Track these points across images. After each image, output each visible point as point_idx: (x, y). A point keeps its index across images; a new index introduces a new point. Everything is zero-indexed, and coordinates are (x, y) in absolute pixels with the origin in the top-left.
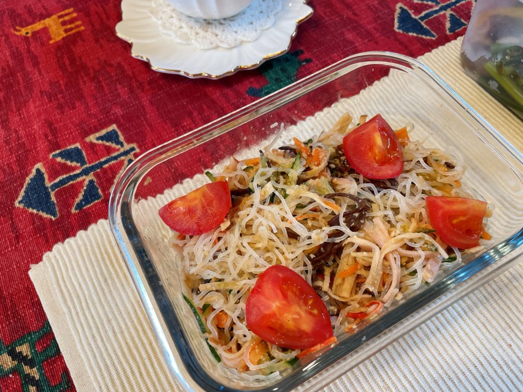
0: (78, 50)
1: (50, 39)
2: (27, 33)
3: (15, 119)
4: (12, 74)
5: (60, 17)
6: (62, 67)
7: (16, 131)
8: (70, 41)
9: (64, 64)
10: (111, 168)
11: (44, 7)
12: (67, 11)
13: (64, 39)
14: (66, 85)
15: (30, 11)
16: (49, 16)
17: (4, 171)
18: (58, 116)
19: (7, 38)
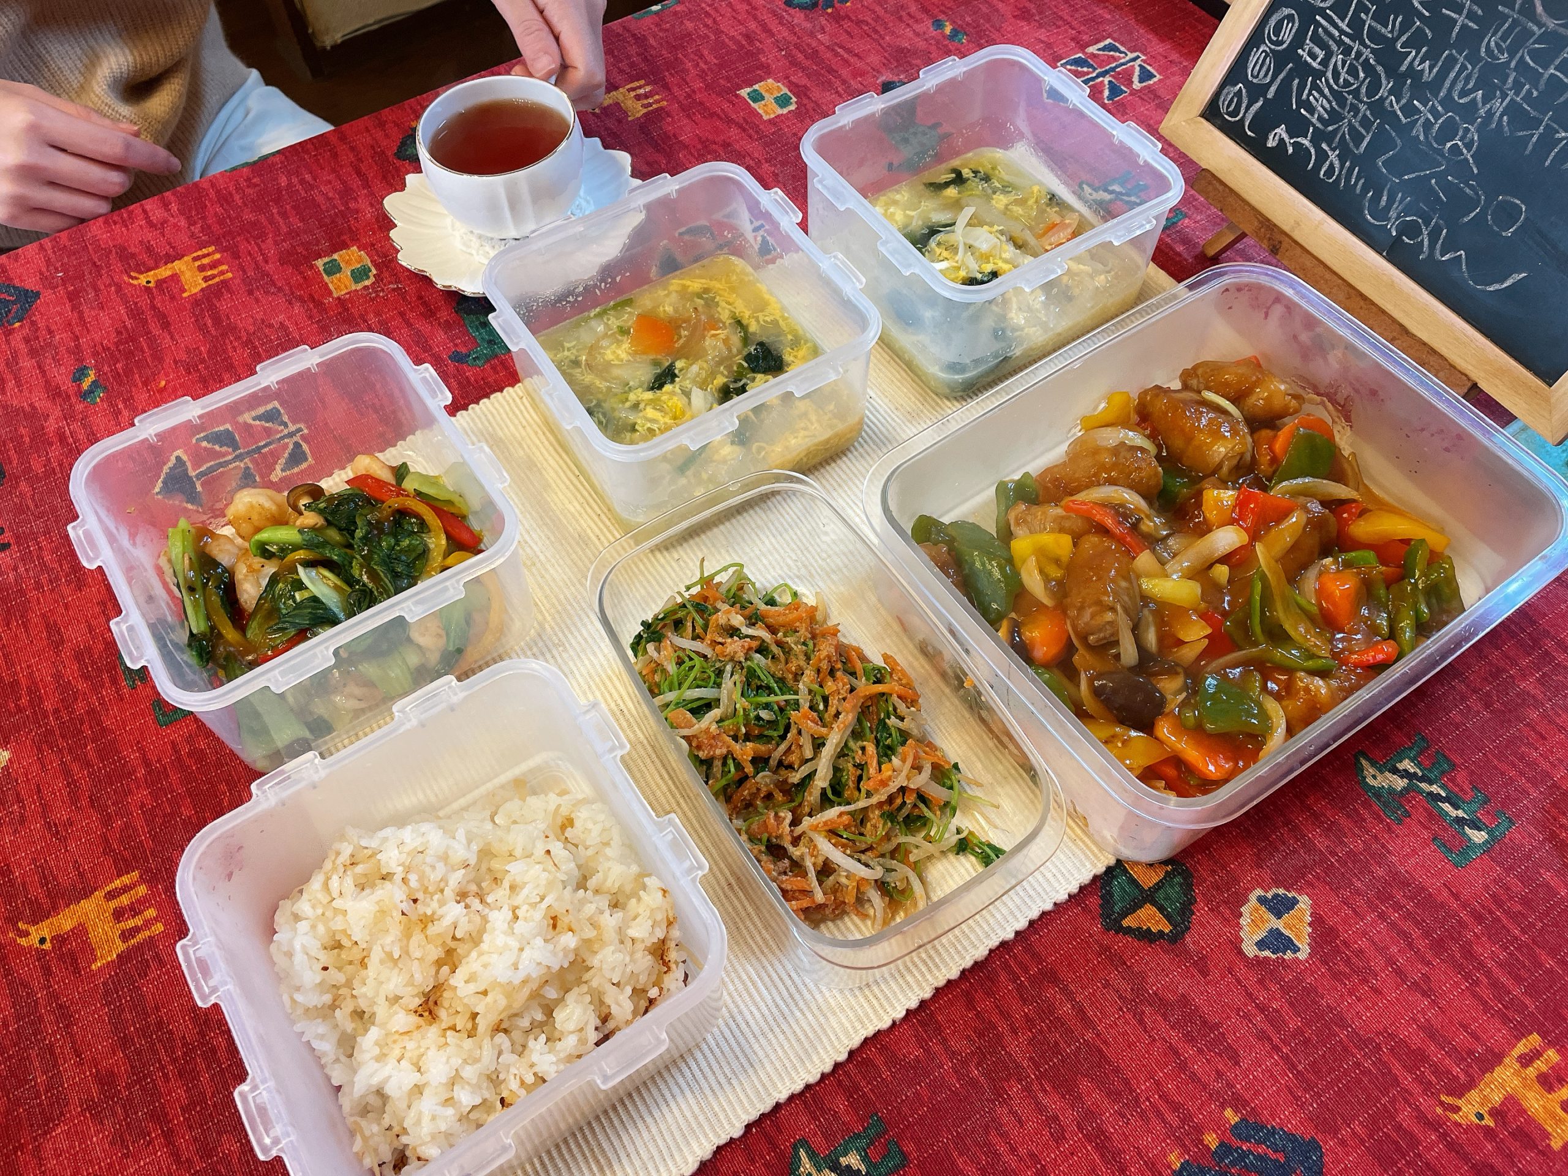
0: (224, 306)
1: (184, 291)
2: (148, 282)
4: (132, 339)
5: (195, 259)
6: (202, 328)
8: (213, 294)
9: (205, 324)
10: (271, 452)
11: (169, 244)
12: (205, 251)
14: (209, 352)
15: (149, 249)
16: (179, 257)
19: (119, 289)
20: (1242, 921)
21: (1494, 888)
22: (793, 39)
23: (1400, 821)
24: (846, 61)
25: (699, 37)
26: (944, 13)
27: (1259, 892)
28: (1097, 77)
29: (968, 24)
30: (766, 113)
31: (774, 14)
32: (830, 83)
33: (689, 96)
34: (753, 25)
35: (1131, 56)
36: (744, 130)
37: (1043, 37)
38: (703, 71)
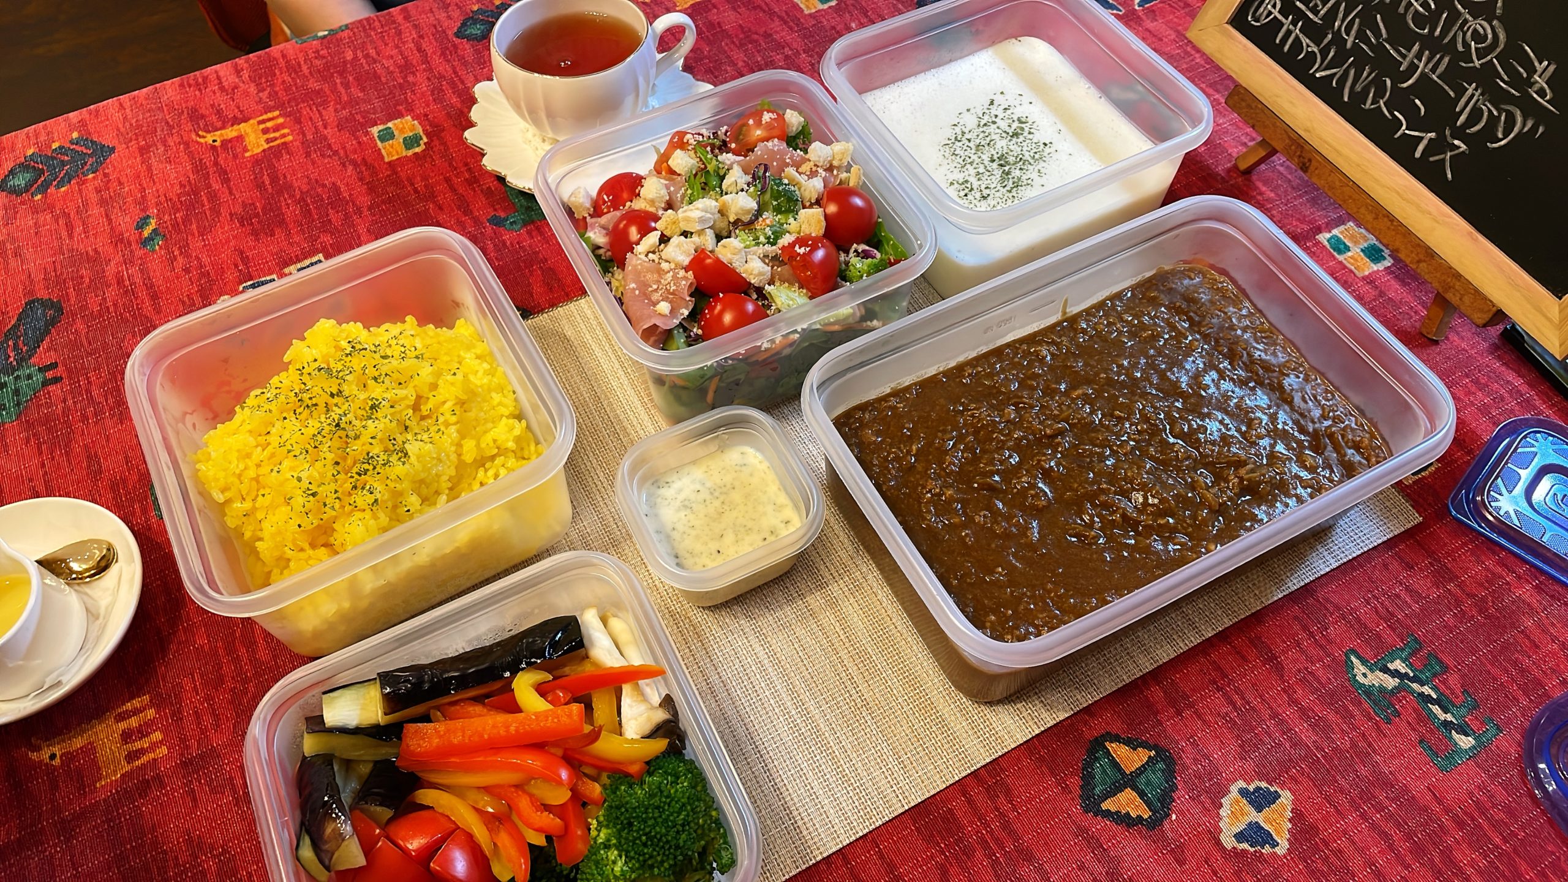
0: (284, 164)
1: (246, 150)
2: (214, 141)
3: (196, 244)
4: (196, 193)
5: (260, 122)
6: (261, 186)
7: (197, 258)
8: (273, 154)
9: (263, 182)
11: (238, 107)
12: (270, 115)
13: (264, 151)
14: (263, 208)
15: (219, 112)
16: (246, 120)
17: (184, 303)
18: (251, 243)
19: (187, 145)
20: (1223, 812)
21: (1479, 795)
23: (1389, 721)
27: (1241, 784)
30: (806, 6)
36: (786, 23)
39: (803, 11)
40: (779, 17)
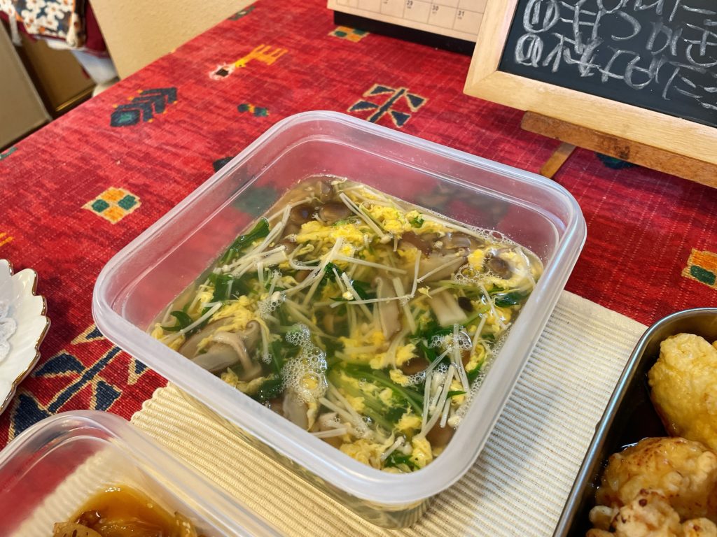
22: (125, 150)
24: (176, 155)
25: (38, 171)
26: (243, 98)
28: (382, 111)
29: (266, 102)
30: (114, 218)
31: (103, 135)
32: (166, 175)
33: (33, 224)
34: (86, 149)
35: (398, 91)
36: (94, 240)
37: (326, 95)
38: (45, 198)
39: (109, 222)
40: (86, 237)
